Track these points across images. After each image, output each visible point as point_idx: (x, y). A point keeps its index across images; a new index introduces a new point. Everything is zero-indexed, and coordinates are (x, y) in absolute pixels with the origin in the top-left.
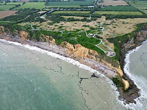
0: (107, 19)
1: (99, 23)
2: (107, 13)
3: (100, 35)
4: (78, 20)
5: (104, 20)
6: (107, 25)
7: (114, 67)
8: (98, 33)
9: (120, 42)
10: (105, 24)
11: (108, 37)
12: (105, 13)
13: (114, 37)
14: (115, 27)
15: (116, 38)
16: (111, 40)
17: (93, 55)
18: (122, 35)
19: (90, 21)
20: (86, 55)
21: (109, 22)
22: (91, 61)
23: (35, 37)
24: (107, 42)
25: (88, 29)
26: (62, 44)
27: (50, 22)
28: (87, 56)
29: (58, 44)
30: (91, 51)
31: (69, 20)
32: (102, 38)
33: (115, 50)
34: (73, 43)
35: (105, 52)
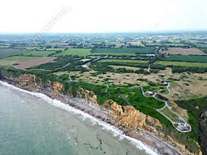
0: (174, 72)
1: (163, 76)
2: (174, 64)
3: (163, 95)
4: (132, 72)
5: (170, 73)
6: (175, 80)
7: (191, 151)
8: (161, 92)
9: (197, 108)
10: (171, 79)
11: (176, 99)
12: (170, 63)
13: (187, 99)
14: (187, 85)
15: (190, 101)
16: (182, 104)
18: (200, 97)
19: (149, 73)
20: (141, 124)
21: (177, 76)
22: (150, 135)
23: (72, 90)
24: (176, 105)
25: (145, 84)
26: (105, 104)
27: (93, 72)
28: (144, 127)
29: (100, 103)
30: (150, 118)
31: (120, 71)
32: (167, 100)
33: (190, 122)
34: (122, 103)
35: (173, 123)
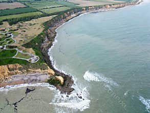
0: (11, 24)
1: (4, 30)
2: (8, 17)
3: (12, 45)
5: (8, 26)
6: (15, 30)
7: (44, 70)
8: (9, 43)
9: (37, 44)
10: (11, 30)
11: (22, 44)
12: (4, 18)
13: (29, 41)
14: (25, 31)
15: (31, 42)
16: (27, 45)
17: (16, 69)
18: (35, 37)
21: (15, 27)
24: (24, 48)
28: (9, 74)
30: (11, 66)
32: (17, 47)
35: (28, 60)
